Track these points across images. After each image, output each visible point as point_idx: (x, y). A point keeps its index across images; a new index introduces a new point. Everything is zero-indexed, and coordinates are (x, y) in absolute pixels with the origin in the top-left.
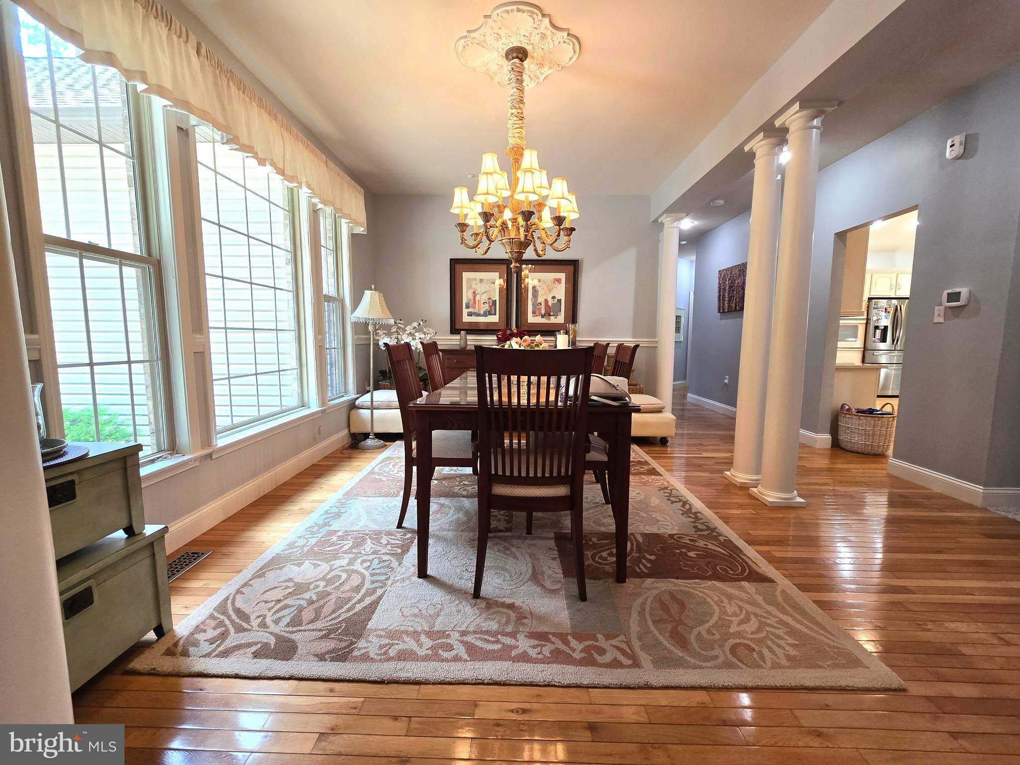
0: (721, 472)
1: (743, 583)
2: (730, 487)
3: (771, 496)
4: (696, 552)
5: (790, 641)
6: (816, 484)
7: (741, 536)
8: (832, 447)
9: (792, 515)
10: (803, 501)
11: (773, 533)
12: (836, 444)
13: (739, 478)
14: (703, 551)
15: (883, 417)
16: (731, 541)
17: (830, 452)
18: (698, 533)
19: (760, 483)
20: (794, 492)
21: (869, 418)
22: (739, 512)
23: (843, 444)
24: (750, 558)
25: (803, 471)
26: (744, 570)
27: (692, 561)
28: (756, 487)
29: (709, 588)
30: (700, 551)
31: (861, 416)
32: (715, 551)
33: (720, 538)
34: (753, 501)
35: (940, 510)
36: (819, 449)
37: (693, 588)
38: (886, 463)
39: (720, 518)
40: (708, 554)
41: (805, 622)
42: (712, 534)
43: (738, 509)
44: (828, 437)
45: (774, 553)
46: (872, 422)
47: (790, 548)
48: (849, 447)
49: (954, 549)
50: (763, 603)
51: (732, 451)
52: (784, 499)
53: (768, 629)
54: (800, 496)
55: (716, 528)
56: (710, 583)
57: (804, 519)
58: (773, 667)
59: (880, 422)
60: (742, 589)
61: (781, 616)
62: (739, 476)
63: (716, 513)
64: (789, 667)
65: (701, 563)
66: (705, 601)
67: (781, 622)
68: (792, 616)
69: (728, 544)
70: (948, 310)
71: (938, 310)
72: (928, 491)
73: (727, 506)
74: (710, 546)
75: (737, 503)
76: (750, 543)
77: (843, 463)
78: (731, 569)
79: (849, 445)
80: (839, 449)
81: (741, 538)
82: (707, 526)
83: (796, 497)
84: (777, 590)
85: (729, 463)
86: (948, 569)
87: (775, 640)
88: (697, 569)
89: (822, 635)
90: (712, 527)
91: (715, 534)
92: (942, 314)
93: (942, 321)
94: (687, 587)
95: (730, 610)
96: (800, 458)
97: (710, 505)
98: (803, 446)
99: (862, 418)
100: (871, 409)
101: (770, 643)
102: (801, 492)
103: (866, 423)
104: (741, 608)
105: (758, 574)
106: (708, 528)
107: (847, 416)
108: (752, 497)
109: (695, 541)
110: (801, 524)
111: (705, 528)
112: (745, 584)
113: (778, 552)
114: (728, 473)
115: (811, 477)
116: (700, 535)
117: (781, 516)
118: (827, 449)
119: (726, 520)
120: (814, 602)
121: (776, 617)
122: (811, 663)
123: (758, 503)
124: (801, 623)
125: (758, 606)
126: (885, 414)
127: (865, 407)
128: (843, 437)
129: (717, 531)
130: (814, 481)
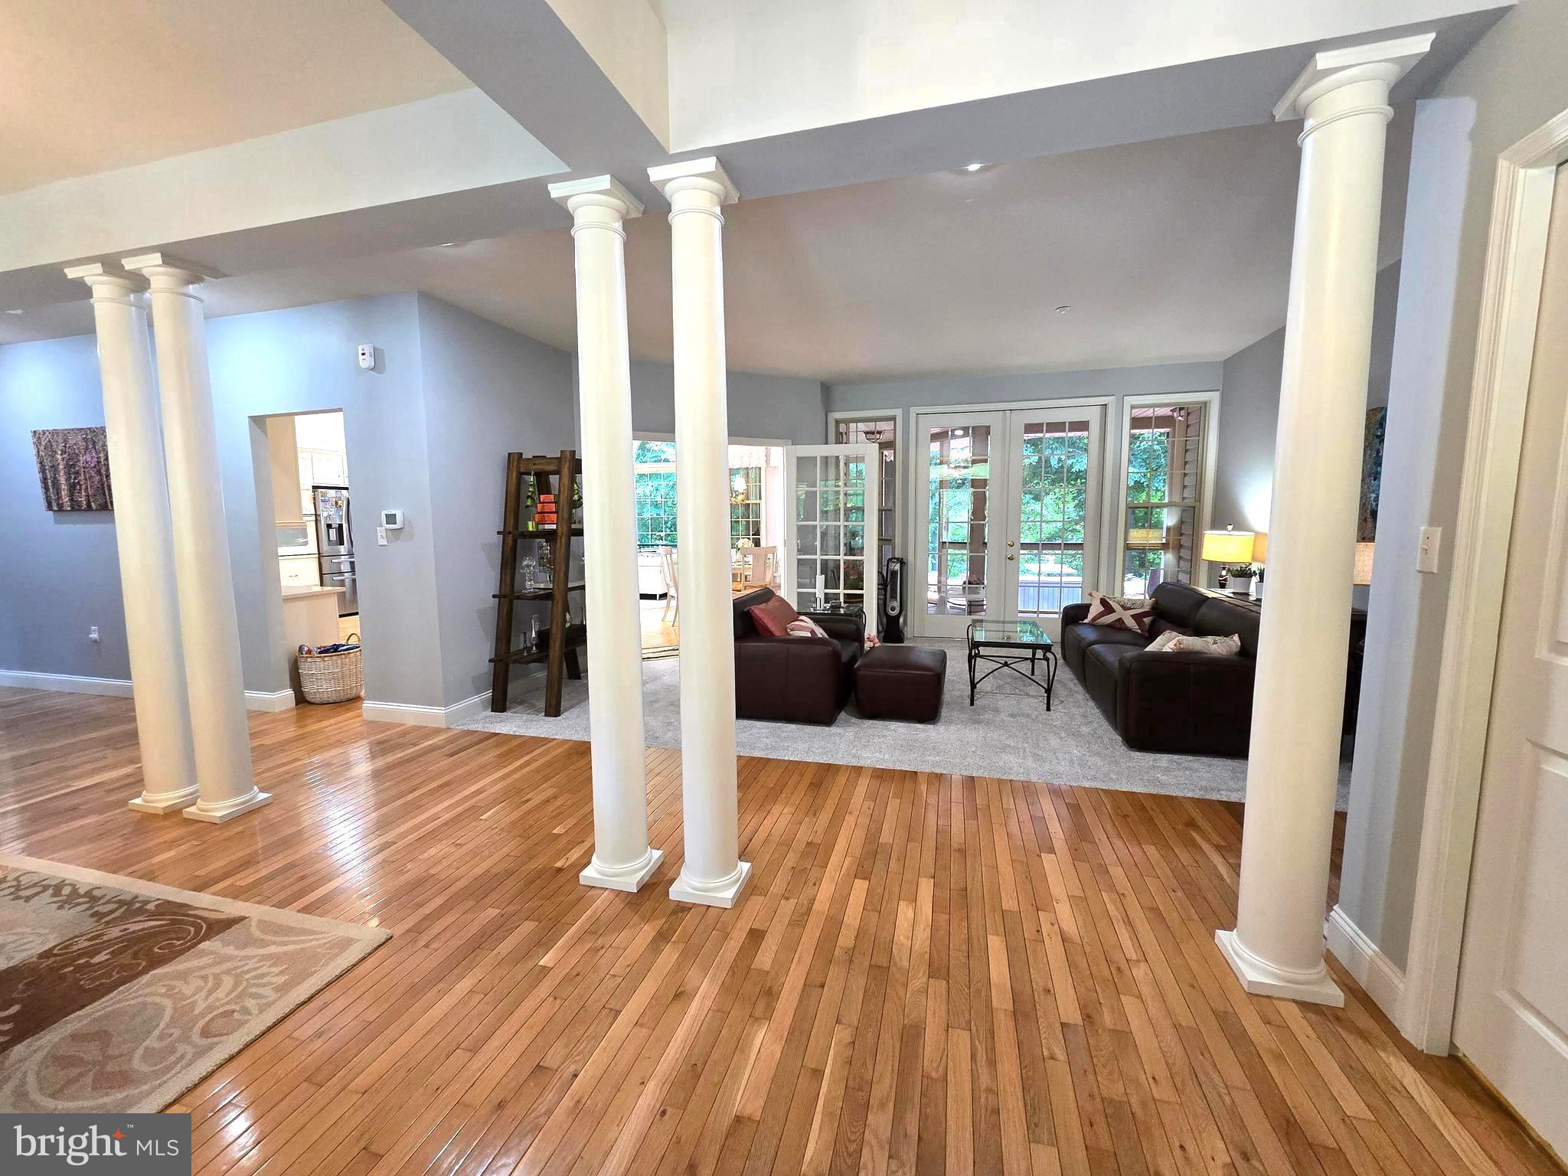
0: (124, 802)
1: (201, 946)
2: (147, 821)
3: (219, 809)
4: (108, 951)
5: (276, 970)
6: (283, 765)
7: (182, 886)
8: (296, 705)
9: (256, 821)
10: (269, 795)
11: (233, 858)
12: (301, 699)
13: (160, 801)
14: (120, 942)
15: (350, 653)
16: (169, 902)
17: (294, 713)
18: (103, 921)
19: (199, 797)
20: (252, 789)
21: (334, 658)
22: (172, 853)
23: (309, 698)
24: (205, 909)
25: (261, 753)
26: (198, 928)
27: (107, 966)
28: (194, 804)
29: (148, 985)
30: (116, 944)
31: (325, 657)
32: (144, 929)
33: (148, 907)
34: (193, 828)
35: (414, 745)
36: (282, 712)
37: (119, 1001)
38: (361, 708)
39: (140, 878)
40: (132, 941)
41: (292, 939)
42: (131, 907)
43: (169, 849)
44: (289, 693)
45: (238, 884)
46: (339, 661)
47: (261, 865)
48: (317, 699)
49: (425, 781)
50: (236, 953)
51: (136, 760)
52: (242, 804)
53: (247, 977)
54: (262, 790)
55: (136, 897)
56: (146, 978)
57: (274, 819)
58: (261, 1012)
59: (347, 659)
60: (204, 953)
61: (261, 951)
62: (158, 798)
63: (130, 874)
64: (280, 998)
65: (126, 959)
66: (145, 1004)
67: (264, 958)
68: (274, 943)
69: (167, 908)
70: (388, 531)
71: (381, 531)
72: (402, 728)
73: (149, 854)
74: (133, 927)
75: (165, 842)
76: (199, 888)
77: (314, 723)
78: (178, 939)
79: (318, 696)
80: (306, 704)
81: (184, 889)
82: (119, 901)
83: (258, 793)
84: (251, 926)
85: (137, 782)
86: (422, 803)
87: (261, 981)
88: (118, 973)
89: (311, 940)
90: (128, 898)
91: (138, 905)
92: (384, 536)
93: (386, 544)
94: (107, 1006)
95: (187, 990)
96: (253, 736)
97: (112, 866)
98: (253, 715)
99: (326, 659)
100: (335, 645)
101: (254, 990)
102: (262, 785)
103: (331, 663)
104: (205, 978)
105: (219, 921)
106: (122, 903)
107: (309, 660)
108: (189, 822)
109: (102, 934)
110: (271, 827)
111: (114, 906)
112: (205, 945)
113: (244, 879)
114: (138, 801)
115: (275, 757)
116: (107, 923)
117: (240, 829)
118: (291, 710)
119: (150, 876)
120: (299, 911)
121: (253, 957)
122: (305, 975)
123: (203, 828)
124: (285, 944)
125: (231, 958)
126: (352, 649)
127: (329, 643)
128: (309, 688)
129: (140, 899)
130: (279, 762)
